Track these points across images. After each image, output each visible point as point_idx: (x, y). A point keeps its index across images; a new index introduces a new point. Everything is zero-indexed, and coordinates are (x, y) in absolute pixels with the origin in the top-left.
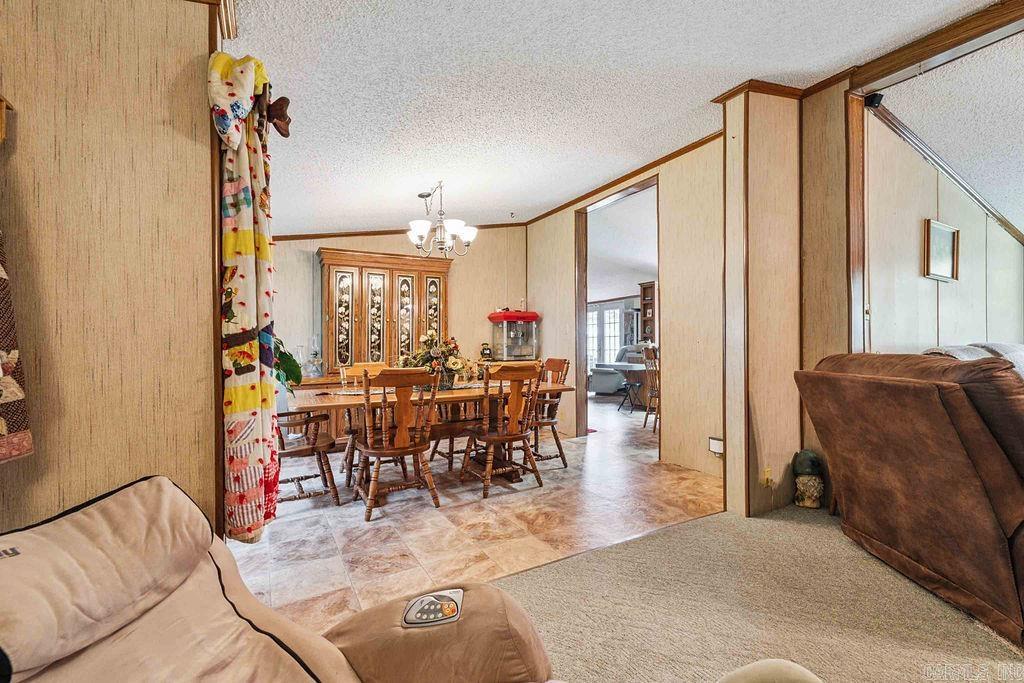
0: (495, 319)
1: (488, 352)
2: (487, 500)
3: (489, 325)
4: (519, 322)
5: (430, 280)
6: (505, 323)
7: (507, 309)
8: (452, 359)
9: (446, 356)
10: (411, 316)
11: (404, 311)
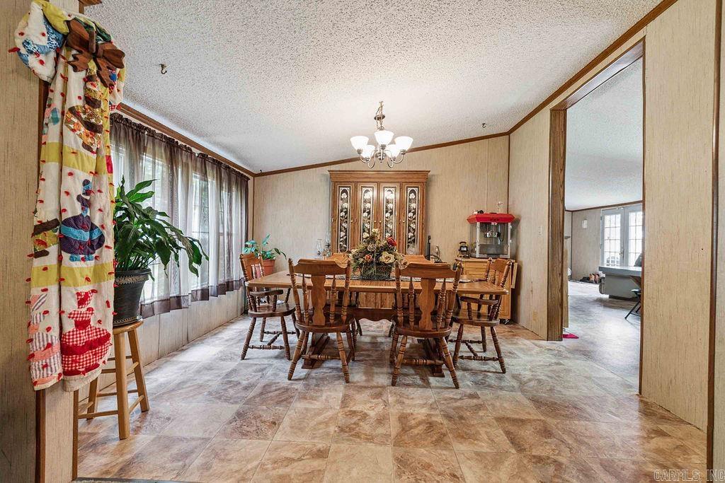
0: (471, 221)
1: (465, 249)
2: (393, 388)
3: (467, 225)
4: (493, 224)
5: (410, 189)
6: (478, 224)
7: (482, 212)
8: (385, 254)
9: (380, 251)
10: (393, 219)
11: (388, 215)
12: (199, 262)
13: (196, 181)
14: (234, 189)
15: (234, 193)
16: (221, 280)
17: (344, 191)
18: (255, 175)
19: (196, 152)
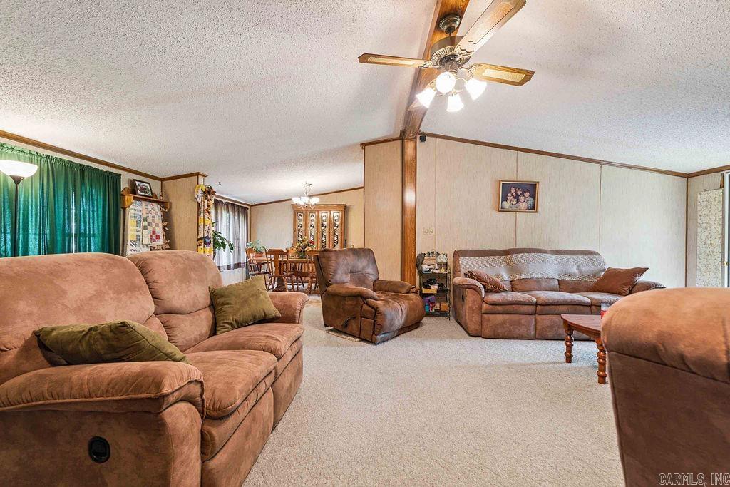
8: (307, 247)
9: (305, 246)
10: (327, 230)
11: (324, 228)
12: (232, 249)
13: (224, 214)
14: (240, 214)
15: (241, 217)
16: (236, 262)
17: (300, 215)
18: (251, 206)
19: (224, 201)
